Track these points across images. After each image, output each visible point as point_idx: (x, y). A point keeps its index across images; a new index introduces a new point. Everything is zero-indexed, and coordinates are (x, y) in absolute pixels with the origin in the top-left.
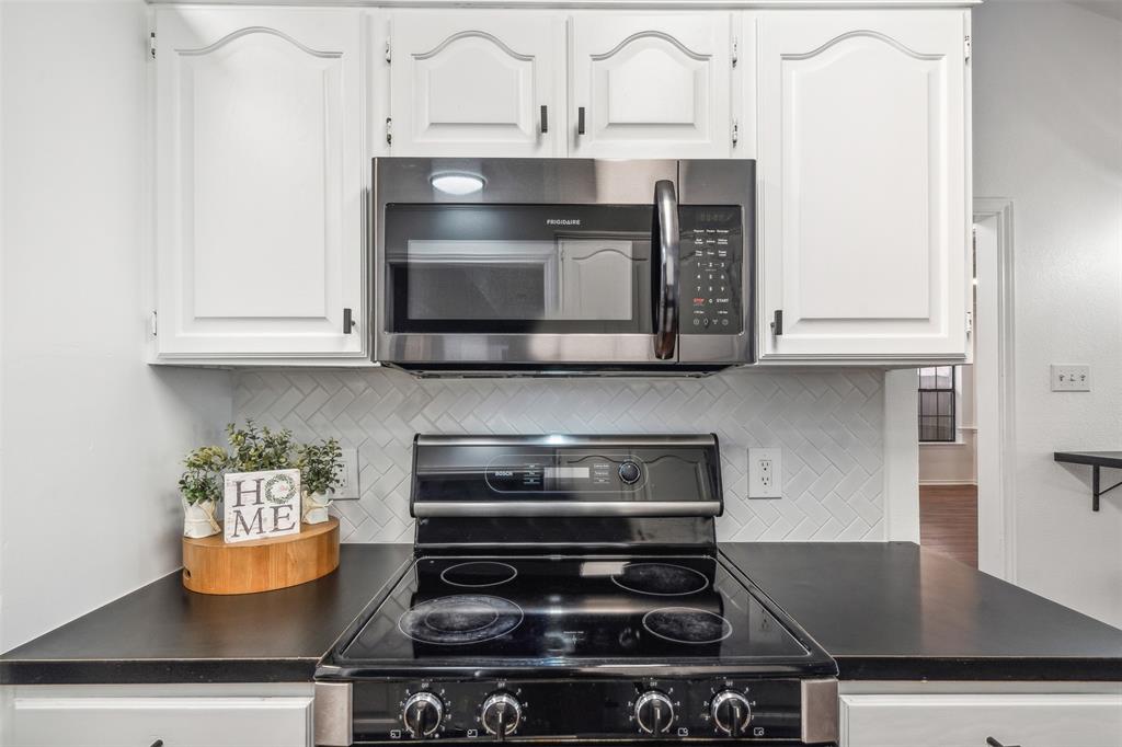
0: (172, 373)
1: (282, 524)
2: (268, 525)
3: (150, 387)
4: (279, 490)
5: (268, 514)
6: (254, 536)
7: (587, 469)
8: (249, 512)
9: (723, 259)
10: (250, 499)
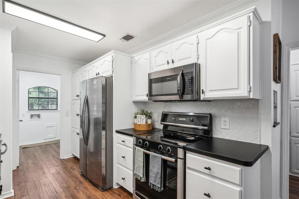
0: (135, 102)
1: (143, 122)
2: (141, 122)
3: (132, 104)
4: (143, 118)
5: (141, 121)
6: (140, 123)
7: (185, 119)
8: (139, 120)
9: (190, 81)
10: (139, 118)
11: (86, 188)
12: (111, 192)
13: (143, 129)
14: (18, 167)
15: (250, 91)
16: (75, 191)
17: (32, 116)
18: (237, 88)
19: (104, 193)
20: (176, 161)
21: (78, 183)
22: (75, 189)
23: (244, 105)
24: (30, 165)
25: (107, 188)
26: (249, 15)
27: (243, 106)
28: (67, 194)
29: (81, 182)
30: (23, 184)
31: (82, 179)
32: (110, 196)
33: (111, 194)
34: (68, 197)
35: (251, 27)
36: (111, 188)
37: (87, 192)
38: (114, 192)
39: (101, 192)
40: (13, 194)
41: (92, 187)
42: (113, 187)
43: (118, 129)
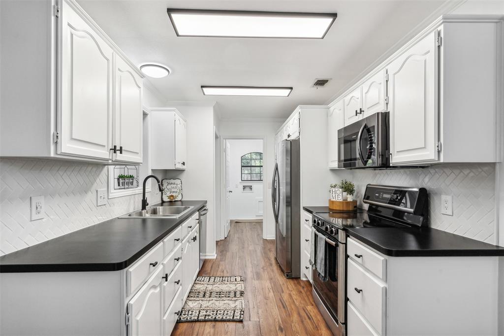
1: (339, 199)
2: (337, 198)
4: (338, 192)
6: (334, 200)
7: (390, 196)
8: (334, 195)
10: (334, 193)
11: (273, 271)
12: (296, 282)
13: (338, 208)
14: (226, 238)
15: (439, 152)
16: (262, 270)
17: (244, 187)
18: (424, 146)
19: (288, 280)
20: (337, 245)
21: (268, 264)
22: (263, 268)
23: (474, 173)
24: (235, 238)
25: (293, 277)
26: (439, 30)
27: (472, 174)
28: (254, 270)
29: (271, 265)
30: (224, 252)
31: (273, 261)
32: (292, 284)
33: (294, 283)
34: (253, 273)
35: (442, 48)
36: (297, 278)
37: (272, 273)
38: (299, 283)
39: (285, 278)
40: (215, 258)
41: (280, 271)
42: (300, 278)
43: (306, 205)
